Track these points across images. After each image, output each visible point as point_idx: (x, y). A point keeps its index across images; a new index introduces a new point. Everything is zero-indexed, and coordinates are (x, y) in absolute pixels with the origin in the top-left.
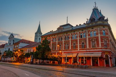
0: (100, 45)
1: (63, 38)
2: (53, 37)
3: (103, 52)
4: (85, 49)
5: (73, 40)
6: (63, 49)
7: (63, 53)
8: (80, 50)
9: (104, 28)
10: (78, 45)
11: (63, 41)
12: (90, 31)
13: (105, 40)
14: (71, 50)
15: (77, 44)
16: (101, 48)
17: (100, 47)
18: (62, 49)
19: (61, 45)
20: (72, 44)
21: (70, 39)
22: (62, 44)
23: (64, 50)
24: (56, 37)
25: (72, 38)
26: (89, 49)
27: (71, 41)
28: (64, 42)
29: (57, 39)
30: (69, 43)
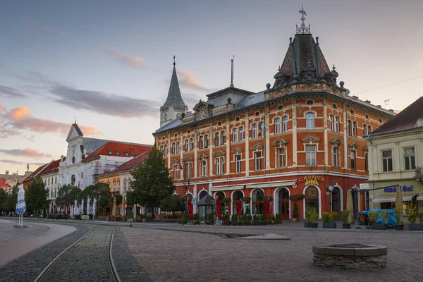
0: (295, 159)
1: (210, 138)
2: (184, 138)
3: (300, 180)
4: (262, 173)
5: (235, 146)
6: (211, 175)
7: (210, 186)
8: (250, 174)
9: (310, 106)
10: (247, 159)
11: (211, 147)
12: (274, 115)
13: (311, 143)
14: (231, 176)
15: (244, 157)
16: (297, 169)
17: (295, 166)
18: (209, 174)
19: (206, 160)
20: (231, 159)
21: (227, 144)
22: (208, 158)
23: (213, 178)
24: (193, 135)
25: (232, 138)
26: (270, 172)
27: (231, 147)
28: (213, 150)
29: (196, 144)
30: (225, 155)
